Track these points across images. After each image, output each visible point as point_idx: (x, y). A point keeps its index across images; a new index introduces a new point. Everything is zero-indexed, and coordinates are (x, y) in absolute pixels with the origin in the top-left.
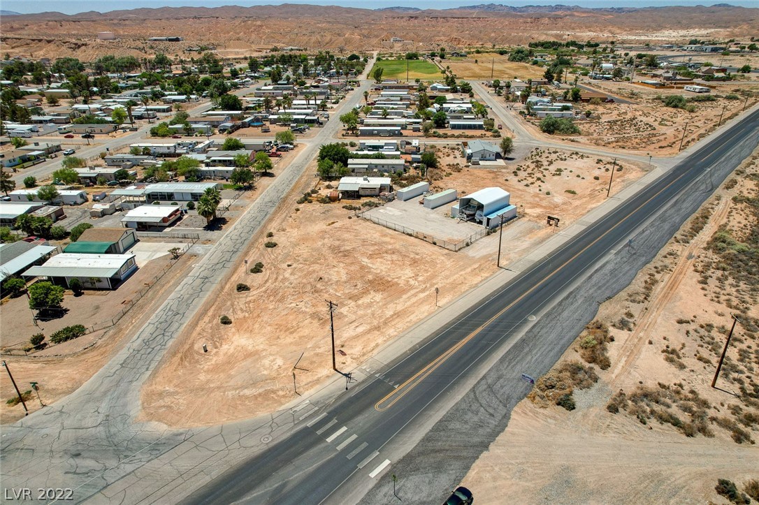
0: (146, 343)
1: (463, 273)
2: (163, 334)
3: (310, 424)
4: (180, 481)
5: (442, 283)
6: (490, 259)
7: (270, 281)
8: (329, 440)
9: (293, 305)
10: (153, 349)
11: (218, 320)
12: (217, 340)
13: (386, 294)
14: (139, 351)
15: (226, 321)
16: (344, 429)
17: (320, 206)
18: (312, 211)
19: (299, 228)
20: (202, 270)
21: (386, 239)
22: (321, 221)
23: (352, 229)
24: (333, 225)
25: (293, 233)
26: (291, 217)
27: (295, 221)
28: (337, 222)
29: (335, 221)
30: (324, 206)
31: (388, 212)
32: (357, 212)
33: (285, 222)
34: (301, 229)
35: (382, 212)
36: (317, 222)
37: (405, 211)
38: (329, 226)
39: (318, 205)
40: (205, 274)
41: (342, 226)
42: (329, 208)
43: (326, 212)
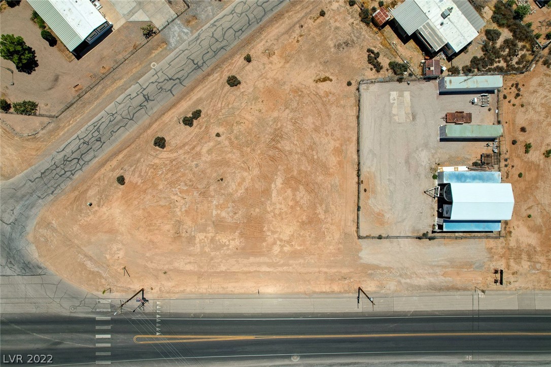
0: (64, 161)
1: (325, 270)
2: (79, 159)
3: (98, 318)
4: (23, 301)
5: (294, 268)
6: (370, 272)
7: (186, 148)
8: (98, 336)
9: (175, 198)
10: (65, 172)
11: (118, 173)
12: (104, 197)
14: (57, 167)
15: (121, 180)
16: (109, 336)
17: (353, 23)
18: (333, 29)
19: (287, 62)
20: (153, 79)
21: (333, 161)
22: (319, 65)
23: (327, 111)
24: (320, 85)
25: (273, 68)
26: (302, 26)
27: (298, 41)
28: (331, 80)
29: (331, 77)
30: (357, 26)
31: (396, 104)
32: (371, 74)
33: (286, 36)
34: (287, 65)
35: (391, 97)
36: (313, 64)
37: (414, 118)
38: (314, 84)
39: (352, 20)
40: (152, 89)
41: (327, 94)
42: (355, 39)
43: (344, 45)
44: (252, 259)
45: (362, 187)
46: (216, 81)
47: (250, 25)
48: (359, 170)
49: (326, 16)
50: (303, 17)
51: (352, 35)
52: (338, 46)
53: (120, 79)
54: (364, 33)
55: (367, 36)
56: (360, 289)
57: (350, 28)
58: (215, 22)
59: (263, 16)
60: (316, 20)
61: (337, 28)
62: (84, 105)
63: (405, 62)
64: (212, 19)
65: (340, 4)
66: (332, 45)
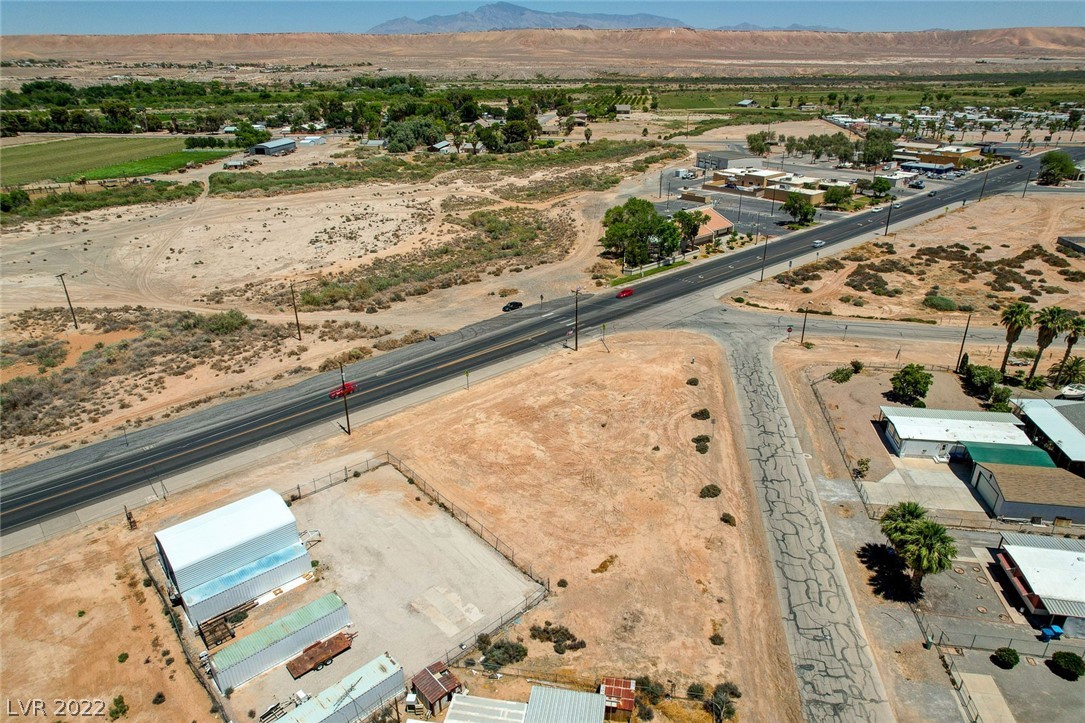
0: (757, 370)
1: (407, 428)
2: (748, 376)
3: (590, 328)
5: (446, 414)
6: (346, 449)
7: (672, 426)
9: (629, 398)
10: (744, 367)
11: (703, 384)
12: (689, 370)
13: (521, 404)
14: (755, 366)
15: (693, 382)
17: (654, 665)
18: (673, 631)
19: (679, 551)
20: (788, 447)
21: (493, 500)
22: (633, 576)
23: (558, 538)
24: (603, 558)
25: (686, 533)
26: (719, 601)
27: (699, 582)
28: (594, 571)
29: (599, 574)
30: (642, 665)
31: (459, 606)
32: (541, 617)
33: (723, 574)
34: (673, 548)
35: (476, 610)
36: (642, 572)
37: (411, 609)
38: (613, 552)
39: (661, 667)
40: (776, 440)
41: (580, 555)
42: (623, 645)
43: (630, 624)
44: (499, 400)
45: (425, 500)
46: (729, 483)
47: (782, 552)
48: (446, 509)
49: (708, 643)
50: (735, 612)
51: (634, 647)
52: (636, 617)
53: (816, 432)
54: (620, 664)
55: (609, 664)
56: (349, 433)
57: (650, 652)
58: (822, 527)
59: (784, 573)
60: (714, 625)
61: (670, 637)
62: (808, 404)
63: (499, 675)
64: (830, 527)
65: (709, 676)
66: (646, 610)
